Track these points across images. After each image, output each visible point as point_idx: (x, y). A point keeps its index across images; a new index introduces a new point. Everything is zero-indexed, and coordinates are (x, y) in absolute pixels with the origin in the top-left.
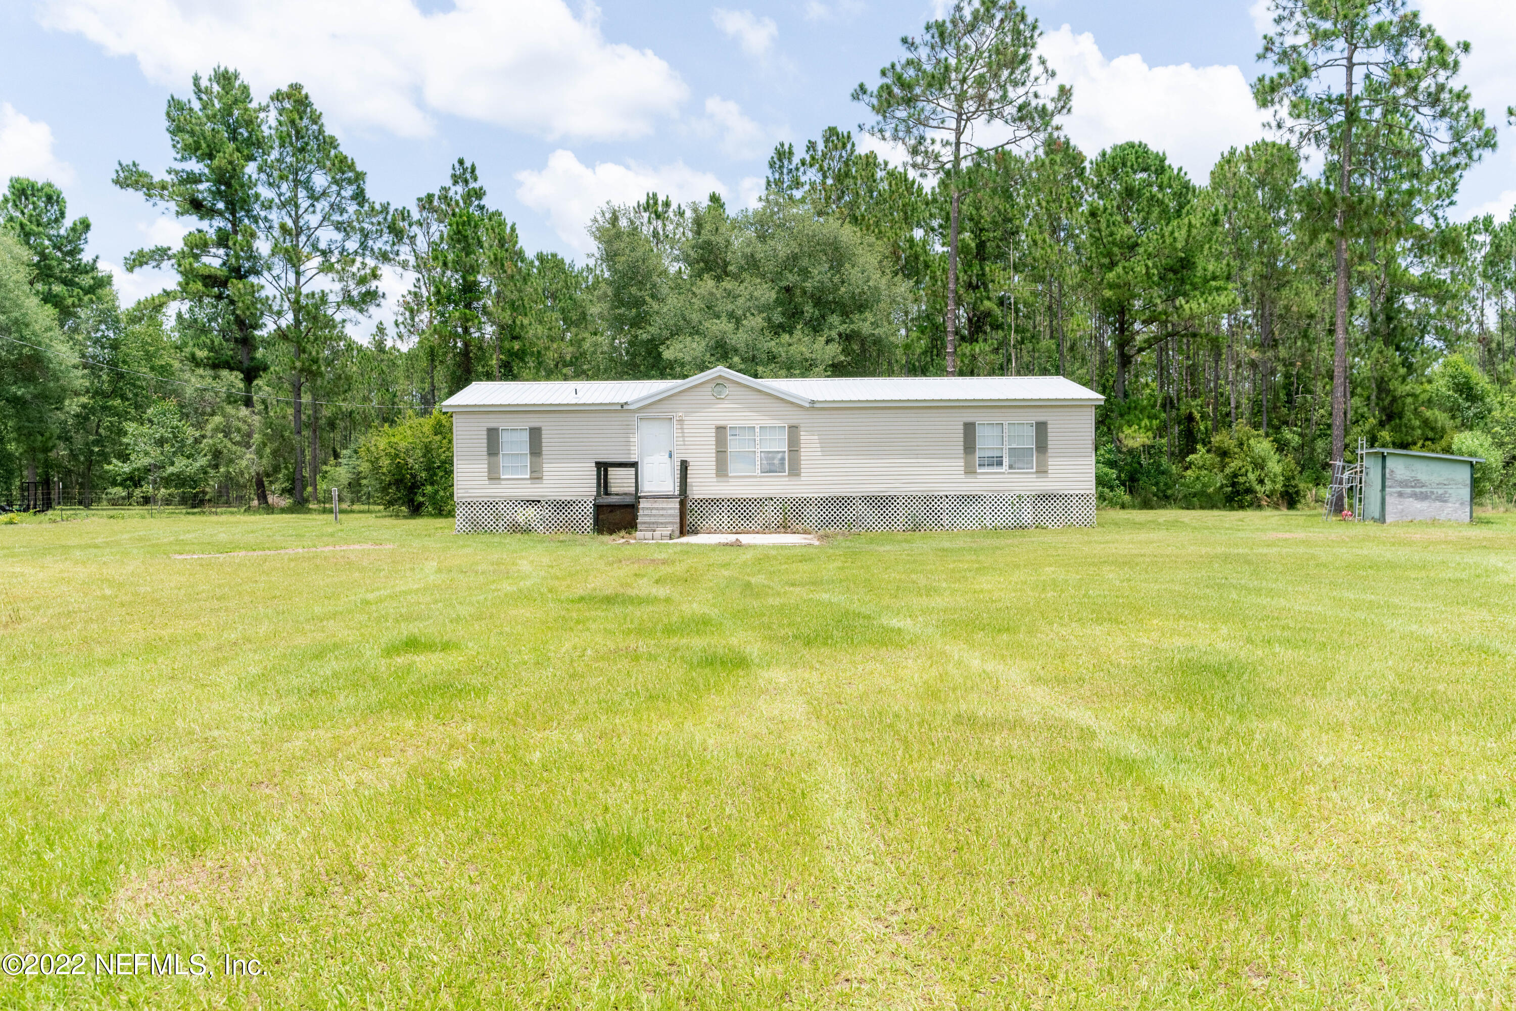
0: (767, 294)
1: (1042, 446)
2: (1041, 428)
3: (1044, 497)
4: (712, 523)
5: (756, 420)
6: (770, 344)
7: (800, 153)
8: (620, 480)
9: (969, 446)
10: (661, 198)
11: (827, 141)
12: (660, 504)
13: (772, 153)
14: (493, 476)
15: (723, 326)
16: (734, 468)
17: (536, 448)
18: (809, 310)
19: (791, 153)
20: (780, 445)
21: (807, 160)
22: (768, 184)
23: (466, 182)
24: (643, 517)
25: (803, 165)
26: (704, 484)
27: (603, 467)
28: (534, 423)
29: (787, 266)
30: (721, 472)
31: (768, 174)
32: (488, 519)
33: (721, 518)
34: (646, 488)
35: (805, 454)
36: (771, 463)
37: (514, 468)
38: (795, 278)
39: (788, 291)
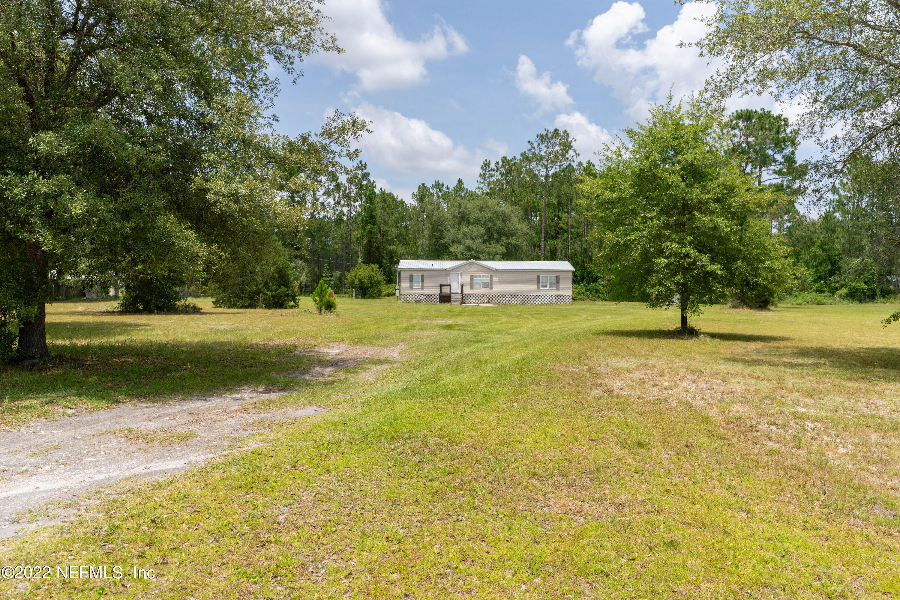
0: (482, 231)
1: (558, 282)
2: (558, 277)
3: (558, 296)
4: (469, 301)
5: (481, 274)
6: (483, 247)
7: (493, 166)
8: (446, 290)
9: (538, 282)
10: (441, 182)
11: (503, 162)
12: (457, 296)
13: (482, 164)
14: (411, 288)
15: (468, 242)
16: (475, 287)
17: (422, 280)
18: (496, 235)
19: (489, 164)
20: (487, 281)
21: (495, 168)
22: (480, 175)
23: (363, 170)
24: (452, 299)
25: (494, 170)
26: (467, 291)
27: (441, 286)
28: (422, 273)
29: (489, 221)
30: (472, 288)
31: (481, 171)
32: (409, 298)
33: (472, 300)
34: (452, 291)
35: (494, 283)
36: (485, 286)
37: (417, 285)
38: (491, 225)
39: (489, 229)
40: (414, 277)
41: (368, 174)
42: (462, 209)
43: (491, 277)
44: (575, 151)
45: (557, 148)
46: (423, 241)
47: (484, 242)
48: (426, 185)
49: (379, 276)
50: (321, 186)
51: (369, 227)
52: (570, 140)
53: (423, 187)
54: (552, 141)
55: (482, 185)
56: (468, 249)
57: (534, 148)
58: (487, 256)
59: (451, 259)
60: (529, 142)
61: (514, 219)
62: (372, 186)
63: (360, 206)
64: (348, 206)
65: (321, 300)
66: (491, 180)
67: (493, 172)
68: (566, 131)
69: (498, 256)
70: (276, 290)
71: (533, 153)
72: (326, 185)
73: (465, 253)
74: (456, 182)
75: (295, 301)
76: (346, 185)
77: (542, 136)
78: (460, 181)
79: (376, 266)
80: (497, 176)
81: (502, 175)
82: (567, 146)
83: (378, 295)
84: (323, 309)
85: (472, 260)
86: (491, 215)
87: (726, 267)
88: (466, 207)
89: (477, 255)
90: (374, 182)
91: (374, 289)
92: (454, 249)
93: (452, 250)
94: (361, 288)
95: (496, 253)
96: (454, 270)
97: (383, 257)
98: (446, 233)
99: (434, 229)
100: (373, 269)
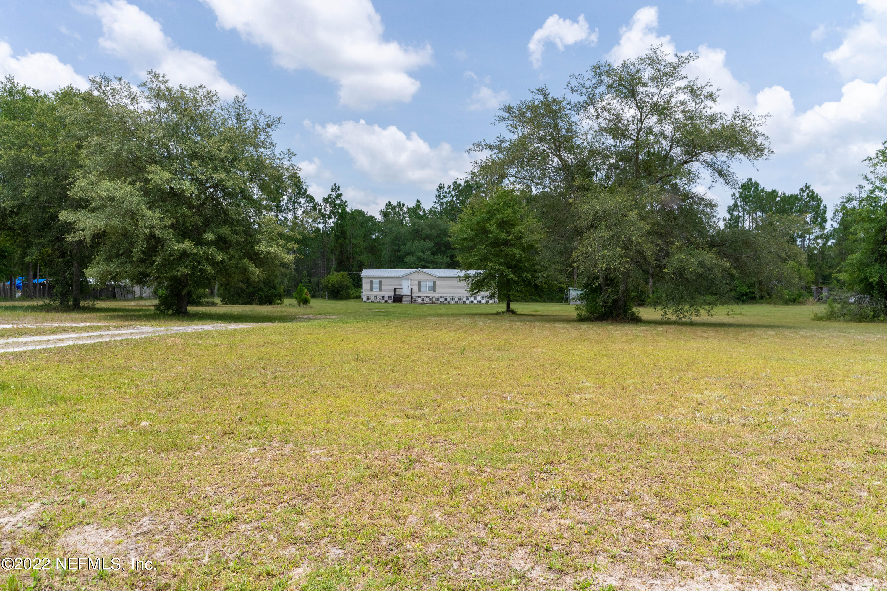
0: (432, 245)
4: (417, 301)
5: (427, 280)
6: (431, 258)
7: (446, 189)
8: (398, 292)
10: (402, 203)
11: (454, 185)
12: (407, 297)
13: (437, 187)
14: (371, 291)
15: (420, 254)
16: (422, 289)
17: (380, 285)
18: (443, 248)
19: (444, 187)
20: (432, 285)
21: (448, 191)
22: (436, 196)
23: (336, 191)
24: (403, 299)
25: (447, 193)
26: (416, 293)
27: (395, 289)
28: (380, 279)
29: (437, 237)
30: (419, 290)
31: (436, 193)
32: (370, 299)
33: (419, 300)
34: (404, 294)
35: (437, 287)
36: (430, 289)
37: (376, 289)
38: (439, 240)
39: (438, 244)
40: (374, 282)
41: (340, 195)
43: (435, 282)
46: (386, 253)
47: (433, 254)
48: (391, 204)
49: (349, 282)
50: (301, 207)
51: (340, 241)
53: (389, 205)
55: (437, 205)
56: (420, 259)
60: (472, 172)
62: (344, 205)
63: (333, 222)
64: (323, 223)
65: (300, 298)
66: (445, 200)
67: (445, 194)
69: (444, 265)
70: (268, 291)
71: (475, 181)
72: (305, 206)
73: (416, 263)
74: (415, 202)
76: (322, 204)
78: (418, 201)
79: (346, 274)
80: (449, 198)
81: (453, 196)
83: (348, 297)
84: (301, 303)
85: (419, 269)
86: (439, 232)
87: (520, 276)
88: (419, 226)
89: (427, 264)
90: (346, 202)
91: (344, 293)
92: (408, 259)
93: (406, 260)
94: (333, 291)
95: (442, 263)
96: (405, 277)
97: (352, 266)
98: (402, 247)
99: (393, 243)
100: (343, 275)
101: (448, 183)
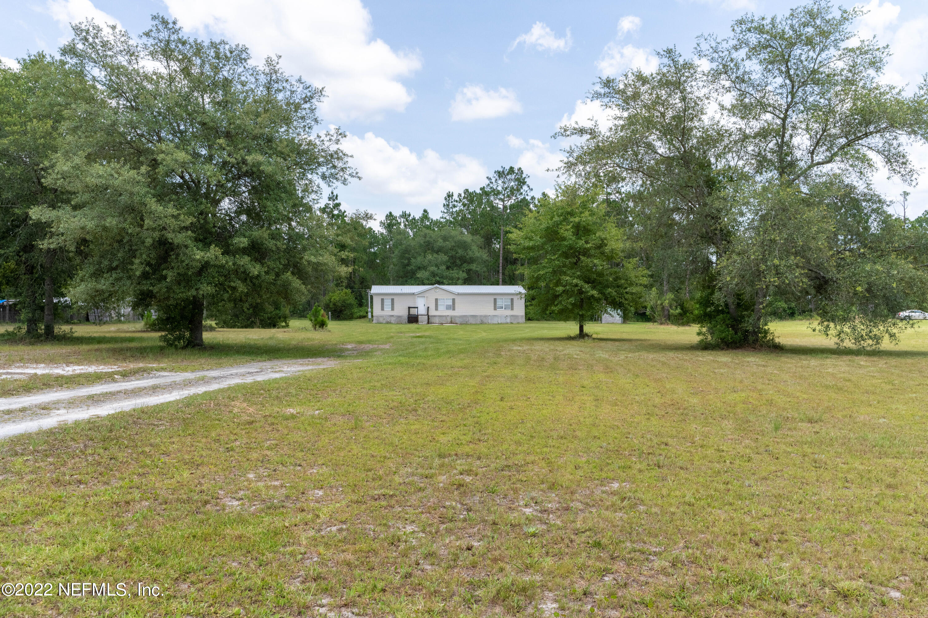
0: (446, 258)
1: (512, 304)
2: (512, 299)
3: (512, 316)
4: (434, 321)
5: (445, 297)
6: (446, 273)
7: (456, 197)
8: (414, 312)
9: (495, 304)
10: (407, 213)
11: (465, 193)
12: (423, 317)
13: (445, 195)
14: (383, 310)
15: (433, 268)
16: (440, 308)
17: (393, 303)
18: (458, 262)
19: (452, 195)
20: (450, 303)
21: (458, 199)
22: (444, 205)
23: (334, 200)
24: (419, 320)
25: (457, 201)
26: (432, 312)
27: (409, 308)
28: (393, 297)
29: (451, 249)
30: (436, 309)
31: (444, 202)
32: (381, 320)
33: (437, 320)
34: (419, 313)
35: (456, 305)
36: (448, 307)
37: (388, 308)
38: (454, 253)
39: (452, 257)
40: (385, 301)
41: (338, 205)
42: (428, 239)
43: (454, 300)
44: (529, 187)
45: (512, 184)
46: (392, 269)
47: (448, 268)
48: (393, 214)
49: (351, 300)
52: (524, 176)
53: (390, 216)
54: (508, 177)
55: (446, 215)
56: (434, 275)
57: (492, 183)
58: (450, 282)
59: (418, 285)
60: (487, 178)
61: (474, 248)
62: (342, 215)
65: (316, 320)
66: (454, 210)
67: (455, 203)
68: (520, 168)
69: (460, 281)
70: (272, 312)
71: (491, 188)
73: (431, 278)
74: (422, 212)
75: (286, 322)
77: (499, 172)
78: (425, 211)
79: (348, 291)
80: (459, 207)
81: (464, 205)
82: (521, 182)
83: (350, 317)
84: (317, 327)
85: (437, 285)
86: (453, 244)
88: (431, 237)
89: (441, 280)
90: (345, 212)
91: (347, 312)
92: (420, 274)
93: (418, 276)
94: (335, 310)
95: (458, 279)
96: (421, 294)
97: (354, 282)
98: (413, 260)
99: (402, 257)
100: (346, 293)
101: (457, 191)
